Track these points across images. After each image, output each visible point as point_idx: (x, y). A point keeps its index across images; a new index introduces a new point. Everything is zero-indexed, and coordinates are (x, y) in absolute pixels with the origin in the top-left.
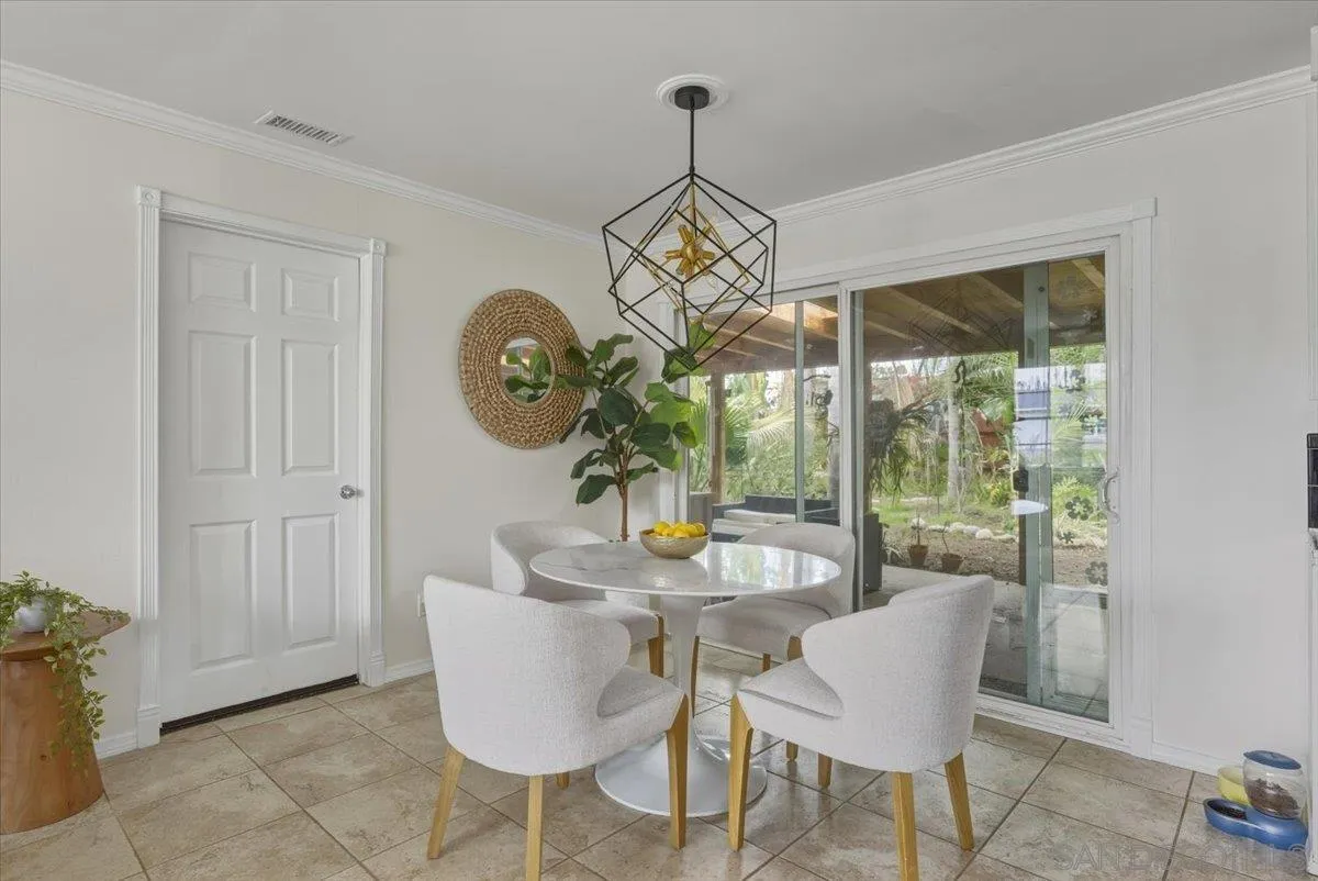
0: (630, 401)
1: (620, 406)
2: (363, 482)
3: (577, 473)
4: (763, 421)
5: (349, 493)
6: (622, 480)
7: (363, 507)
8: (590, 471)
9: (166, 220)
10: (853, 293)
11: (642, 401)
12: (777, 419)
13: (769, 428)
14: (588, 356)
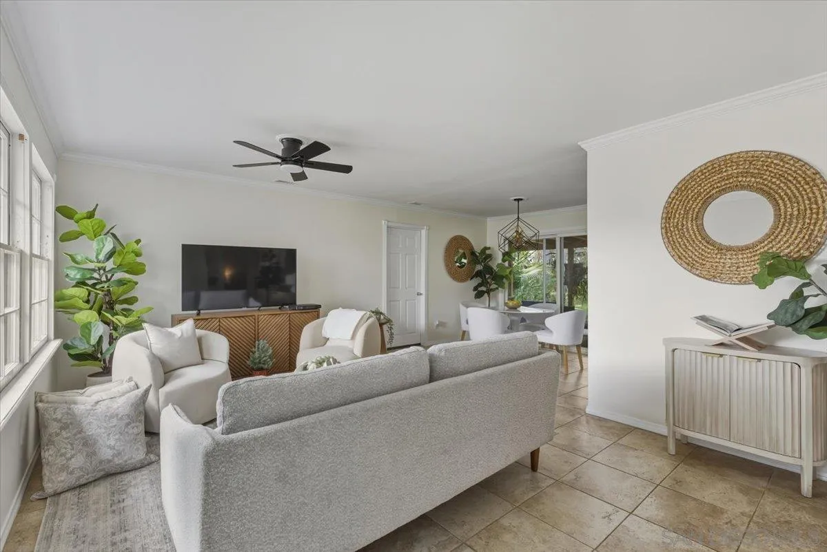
0: (492, 268)
1: (488, 269)
2: (423, 291)
3: (475, 289)
4: (527, 270)
5: (419, 294)
6: (488, 292)
7: (423, 298)
8: (480, 289)
9: (388, 227)
10: (561, 238)
11: (495, 269)
12: (534, 269)
13: (530, 273)
14: (478, 255)
